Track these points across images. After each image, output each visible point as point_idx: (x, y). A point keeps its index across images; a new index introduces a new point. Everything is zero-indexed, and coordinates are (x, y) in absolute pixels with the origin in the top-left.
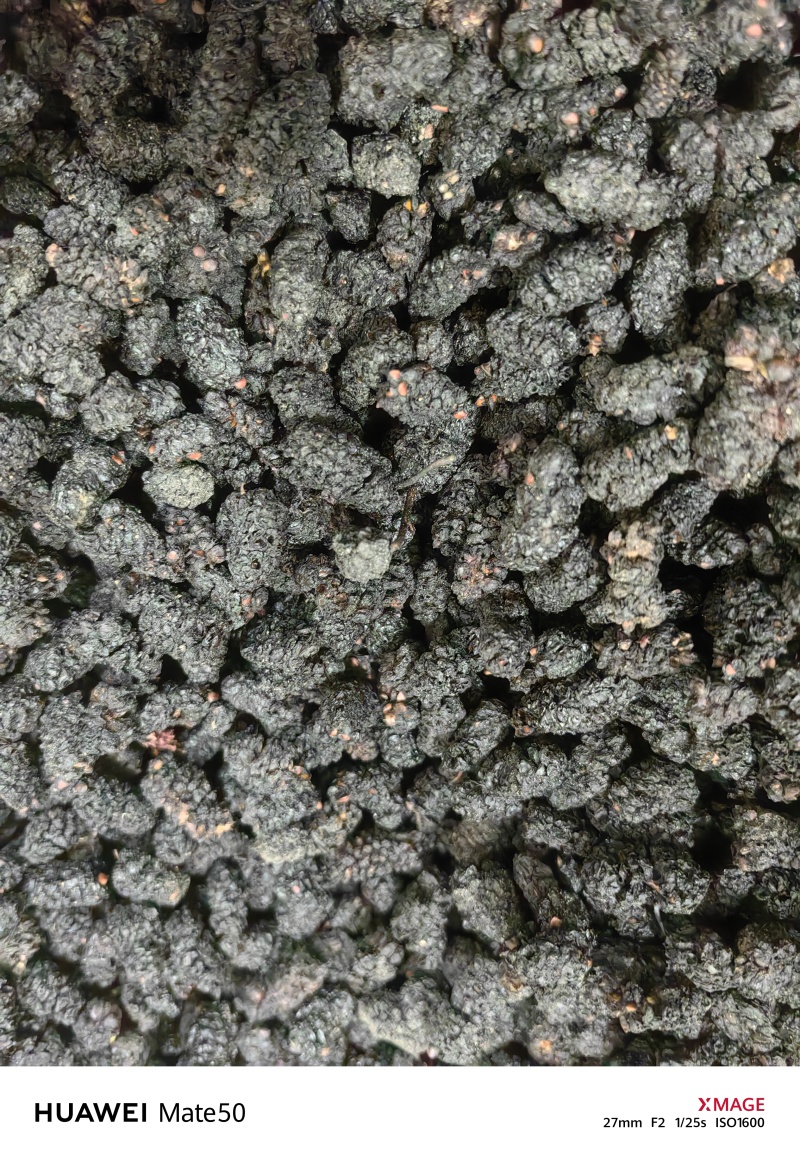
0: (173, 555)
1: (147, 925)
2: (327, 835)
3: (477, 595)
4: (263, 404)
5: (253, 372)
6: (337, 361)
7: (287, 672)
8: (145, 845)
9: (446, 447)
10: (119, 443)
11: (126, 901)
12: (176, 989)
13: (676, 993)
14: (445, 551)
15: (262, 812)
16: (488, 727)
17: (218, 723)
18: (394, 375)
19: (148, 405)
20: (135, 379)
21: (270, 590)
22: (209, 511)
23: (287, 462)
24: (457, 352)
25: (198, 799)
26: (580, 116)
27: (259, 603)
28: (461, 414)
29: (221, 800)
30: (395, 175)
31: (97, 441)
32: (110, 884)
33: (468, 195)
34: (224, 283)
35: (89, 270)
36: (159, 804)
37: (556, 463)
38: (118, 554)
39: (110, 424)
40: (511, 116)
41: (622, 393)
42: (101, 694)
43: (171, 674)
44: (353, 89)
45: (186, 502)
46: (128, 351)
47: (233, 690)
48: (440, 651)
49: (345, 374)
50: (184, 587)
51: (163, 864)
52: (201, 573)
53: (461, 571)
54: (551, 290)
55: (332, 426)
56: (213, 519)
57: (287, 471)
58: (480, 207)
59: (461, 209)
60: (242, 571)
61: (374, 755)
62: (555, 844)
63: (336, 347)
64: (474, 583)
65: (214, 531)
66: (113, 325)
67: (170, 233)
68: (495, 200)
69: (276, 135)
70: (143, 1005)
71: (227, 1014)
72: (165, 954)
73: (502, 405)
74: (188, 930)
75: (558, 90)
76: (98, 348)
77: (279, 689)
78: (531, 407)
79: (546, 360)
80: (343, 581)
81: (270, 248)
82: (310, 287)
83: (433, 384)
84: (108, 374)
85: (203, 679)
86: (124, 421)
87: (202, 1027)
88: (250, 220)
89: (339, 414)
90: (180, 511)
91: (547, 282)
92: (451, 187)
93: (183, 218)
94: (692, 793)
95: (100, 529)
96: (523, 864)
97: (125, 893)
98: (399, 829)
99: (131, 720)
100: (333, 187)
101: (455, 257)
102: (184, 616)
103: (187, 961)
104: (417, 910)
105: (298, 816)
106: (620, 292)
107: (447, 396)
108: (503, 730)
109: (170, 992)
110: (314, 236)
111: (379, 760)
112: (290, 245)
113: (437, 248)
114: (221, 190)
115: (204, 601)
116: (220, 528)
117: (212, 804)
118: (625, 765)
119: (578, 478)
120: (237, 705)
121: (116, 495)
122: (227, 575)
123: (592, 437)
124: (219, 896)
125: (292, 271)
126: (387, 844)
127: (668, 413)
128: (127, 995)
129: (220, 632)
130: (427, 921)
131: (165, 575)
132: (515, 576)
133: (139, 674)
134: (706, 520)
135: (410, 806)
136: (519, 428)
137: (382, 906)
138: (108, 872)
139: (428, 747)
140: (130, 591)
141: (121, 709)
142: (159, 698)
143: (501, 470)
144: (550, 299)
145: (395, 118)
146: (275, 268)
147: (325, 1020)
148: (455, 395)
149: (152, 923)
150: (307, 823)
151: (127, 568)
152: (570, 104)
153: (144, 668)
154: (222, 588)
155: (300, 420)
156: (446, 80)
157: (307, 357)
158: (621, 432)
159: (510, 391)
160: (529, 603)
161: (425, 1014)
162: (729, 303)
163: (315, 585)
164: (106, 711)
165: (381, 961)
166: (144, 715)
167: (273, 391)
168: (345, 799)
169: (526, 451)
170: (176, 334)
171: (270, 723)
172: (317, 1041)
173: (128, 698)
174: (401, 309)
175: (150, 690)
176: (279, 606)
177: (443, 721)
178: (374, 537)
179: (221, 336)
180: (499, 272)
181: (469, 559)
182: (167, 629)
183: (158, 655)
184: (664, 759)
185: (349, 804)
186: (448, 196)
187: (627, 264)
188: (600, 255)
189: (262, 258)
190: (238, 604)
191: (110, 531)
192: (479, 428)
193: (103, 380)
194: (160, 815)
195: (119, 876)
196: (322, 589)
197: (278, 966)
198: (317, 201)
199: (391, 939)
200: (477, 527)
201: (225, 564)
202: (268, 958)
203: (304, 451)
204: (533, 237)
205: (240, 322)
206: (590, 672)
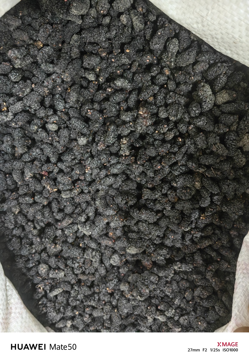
0: (50, 138)
1: (40, 207)
2: (74, 193)
3: (102, 149)
4: (67, 114)
5: (66, 108)
6: (81, 107)
7: (69, 161)
8: (41, 193)
9: (98, 123)
10: (42, 118)
11: (37, 202)
12: (45, 222)
13: (130, 218)
14: (97, 141)
15: (63, 186)
16: (103, 173)
17: (56, 170)
18: (89, 111)
19: (48, 112)
20: (46, 108)
21: (67, 147)
22: (57, 132)
23: (70, 124)
24: (101, 107)
25: (51, 184)
26: (120, 71)
27: (65, 149)
28: (101, 118)
29: (55, 185)
30: (91, 77)
31: (38, 118)
32: (34, 200)
33: (104, 81)
34: (62, 92)
35: (39, 89)
36: (44, 185)
37: (113, 127)
38: (41, 138)
39: (41, 115)
40: (110, 70)
41: (124, 117)
42: (36, 162)
43: (48, 161)
44: (84, 63)
45: (53, 130)
46: (45, 103)
47: (59, 164)
48: (95, 159)
49: (81, 110)
50: (52, 144)
51: (44, 197)
52: (55, 142)
53: (99, 145)
54: (114, 99)
55: (79, 118)
56: (57, 133)
57: (70, 125)
58: (106, 83)
59: (103, 83)
60: (62, 142)
61: (84, 179)
62: (113, 194)
63: (80, 105)
64: (101, 147)
65: (57, 135)
66: (42, 98)
67: (54, 84)
68: (108, 82)
69: (72, 70)
70: (38, 224)
71: (54, 228)
72: (43, 214)
73: (108, 117)
74: (48, 210)
75: (117, 67)
76: (40, 102)
77: (67, 164)
78: (112, 118)
79: (113, 110)
80: (79, 145)
81: (70, 87)
82: (76, 95)
83: (95, 113)
84: (41, 107)
85: (54, 162)
86: (43, 115)
87: (49, 229)
88: (67, 82)
89: (80, 117)
90: (52, 131)
91: (113, 98)
92: (101, 79)
93: (56, 81)
94: (135, 185)
95: (38, 133)
96: (108, 198)
97: (37, 201)
98: (88, 193)
99: (40, 167)
100: (82, 77)
101: (100, 92)
102: (51, 149)
103: (47, 215)
104: (90, 208)
105: (69, 188)
106: (126, 100)
107: (98, 115)
108: (106, 174)
109: (43, 222)
110: (78, 86)
111: (85, 179)
112: (73, 87)
113: (98, 90)
114: (62, 77)
115: (55, 147)
116: (59, 135)
117: (54, 185)
118: (125, 180)
119: (117, 130)
120: (59, 167)
121: (41, 127)
122: (59, 143)
123: (120, 124)
124: (54, 204)
125: (73, 92)
126: (85, 195)
127: (131, 120)
128: (35, 222)
129: (57, 153)
130: (91, 210)
131: (48, 142)
132: (108, 146)
133: (43, 160)
134: (138, 138)
135: (90, 188)
136: (110, 121)
137: (84, 208)
138: (34, 198)
139: (93, 177)
140: (42, 144)
141: (39, 165)
142: (46, 165)
143: (106, 128)
144: (114, 100)
145: (92, 68)
146: (71, 91)
147: (72, 228)
148: (99, 115)
149: (41, 207)
150: (71, 190)
151: (42, 141)
152: (118, 70)
153: (44, 158)
154: (58, 145)
155: (73, 117)
156: (100, 63)
157: (75, 106)
158: (124, 123)
159: (109, 115)
160: (110, 151)
161: (90, 227)
162: (143, 103)
163: (74, 145)
164: (36, 166)
165: (83, 218)
166: (43, 167)
167: (69, 112)
168: (78, 186)
169: (110, 125)
170: (53, 101)
171: (65, 170)
172: (70, 231)
173: (40, 164)
174: (92, 99)
175: (44, 163)
176: (68, 150)
177: (96, 171)
178: (84, 137)
179: (61, 102)
180: (107, 95)
181: (100, 143)
182: (48, 151)
183: (46, 156)
184: (131, 179)
185: (79, 187)
186: (101, 81)
187: (128, 95)
188: (122, 94)
189: (69, 88)
190: (61, 148)
191: (40, 133)
192: (104, 121)
193: (40, 108)
194: (44, 187)
195: (36, 198)
196: (75, 146)
197: (64, 219)
198: (79, 80)
199: (85, 214)
200: (102, 138)
201: (59, 141)
202: (62, 217)
203: (73, 122)
204: (113, 90)
205: (64, 99)
206: (118, 163)
